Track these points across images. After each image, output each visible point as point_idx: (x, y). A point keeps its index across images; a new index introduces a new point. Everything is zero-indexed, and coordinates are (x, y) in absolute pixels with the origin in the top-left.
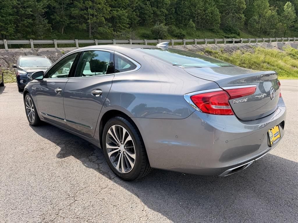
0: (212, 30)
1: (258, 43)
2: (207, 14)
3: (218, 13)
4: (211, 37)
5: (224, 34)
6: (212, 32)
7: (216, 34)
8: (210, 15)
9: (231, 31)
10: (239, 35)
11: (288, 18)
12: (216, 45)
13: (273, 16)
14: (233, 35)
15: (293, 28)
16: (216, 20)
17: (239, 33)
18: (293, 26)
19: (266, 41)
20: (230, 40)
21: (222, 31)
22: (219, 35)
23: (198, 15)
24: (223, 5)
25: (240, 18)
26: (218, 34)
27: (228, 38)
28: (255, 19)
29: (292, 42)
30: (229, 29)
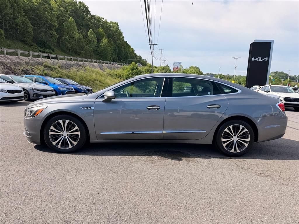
0: (23, 42)
1: (85, 63)
2: (18, 23)
3: (30, 25)
4: (24, 49)
5: (39, 48)
6: (24, 43)
7: (30, 47)
8: (21, 25)
9: (45, 46)
10: (53, 51)
11: (91, 43)
12: (51, 60)
13: (80, 39)
14: (48, 50)
15: (96, 52)
16: (28, 32)
17: (53, 49)
18: (96, 51)
19: (90, 62)
20: (46, 55)
21: (35, 44)
22: (34, 48)
23: (6, 22)
24: (33, 18)
25: (53, 35)
26: (32, 46)
27: (44, 52)
28: (66, 39)
29: (107, 65)
30: (43, 43)
